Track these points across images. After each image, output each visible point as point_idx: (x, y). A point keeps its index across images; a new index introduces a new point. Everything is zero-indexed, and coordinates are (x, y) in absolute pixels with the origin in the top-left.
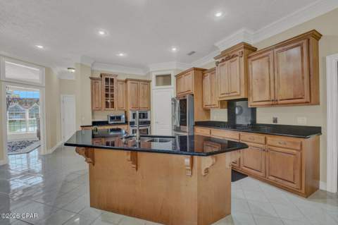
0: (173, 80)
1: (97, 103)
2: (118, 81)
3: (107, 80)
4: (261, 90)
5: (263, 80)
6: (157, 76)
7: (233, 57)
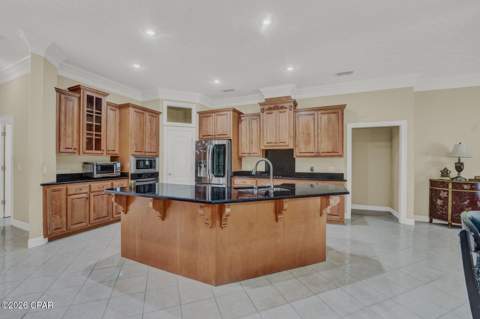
0: (195, 117)
1: (69, 140)
2: (108, 104)
3: (90, 99)
4: (307, 143)
5: (309, 135)
6: (169, 108)
7: (282, 107)
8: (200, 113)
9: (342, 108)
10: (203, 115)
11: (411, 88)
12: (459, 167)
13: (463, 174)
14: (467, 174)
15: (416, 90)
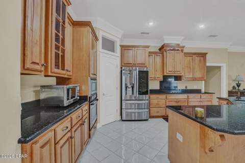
5: (190, 67)
8: (122, 46)
9: (205, 54)
10: (124, 48)
11: (227, 49)
12: (239, 85)
13: (240, 88)
14: (241, 88)
15: (229, 51)
